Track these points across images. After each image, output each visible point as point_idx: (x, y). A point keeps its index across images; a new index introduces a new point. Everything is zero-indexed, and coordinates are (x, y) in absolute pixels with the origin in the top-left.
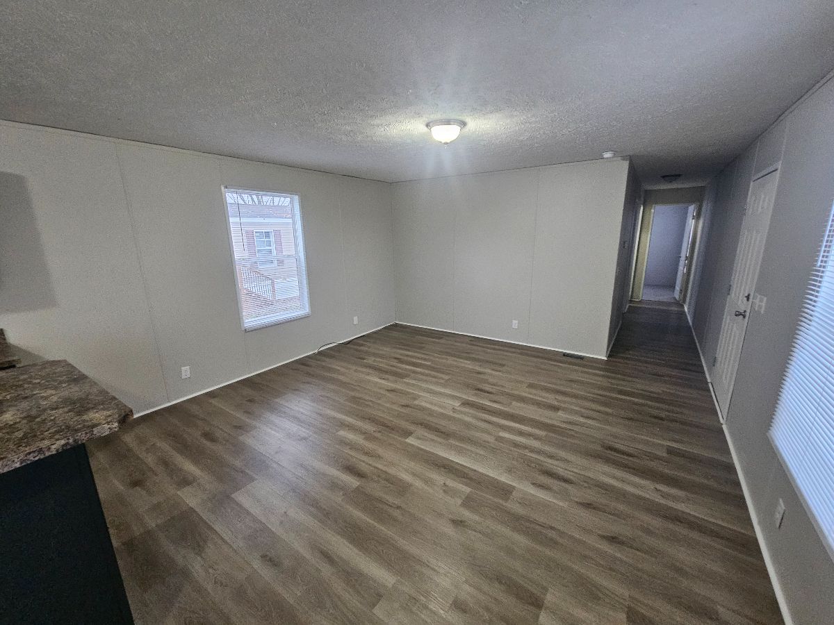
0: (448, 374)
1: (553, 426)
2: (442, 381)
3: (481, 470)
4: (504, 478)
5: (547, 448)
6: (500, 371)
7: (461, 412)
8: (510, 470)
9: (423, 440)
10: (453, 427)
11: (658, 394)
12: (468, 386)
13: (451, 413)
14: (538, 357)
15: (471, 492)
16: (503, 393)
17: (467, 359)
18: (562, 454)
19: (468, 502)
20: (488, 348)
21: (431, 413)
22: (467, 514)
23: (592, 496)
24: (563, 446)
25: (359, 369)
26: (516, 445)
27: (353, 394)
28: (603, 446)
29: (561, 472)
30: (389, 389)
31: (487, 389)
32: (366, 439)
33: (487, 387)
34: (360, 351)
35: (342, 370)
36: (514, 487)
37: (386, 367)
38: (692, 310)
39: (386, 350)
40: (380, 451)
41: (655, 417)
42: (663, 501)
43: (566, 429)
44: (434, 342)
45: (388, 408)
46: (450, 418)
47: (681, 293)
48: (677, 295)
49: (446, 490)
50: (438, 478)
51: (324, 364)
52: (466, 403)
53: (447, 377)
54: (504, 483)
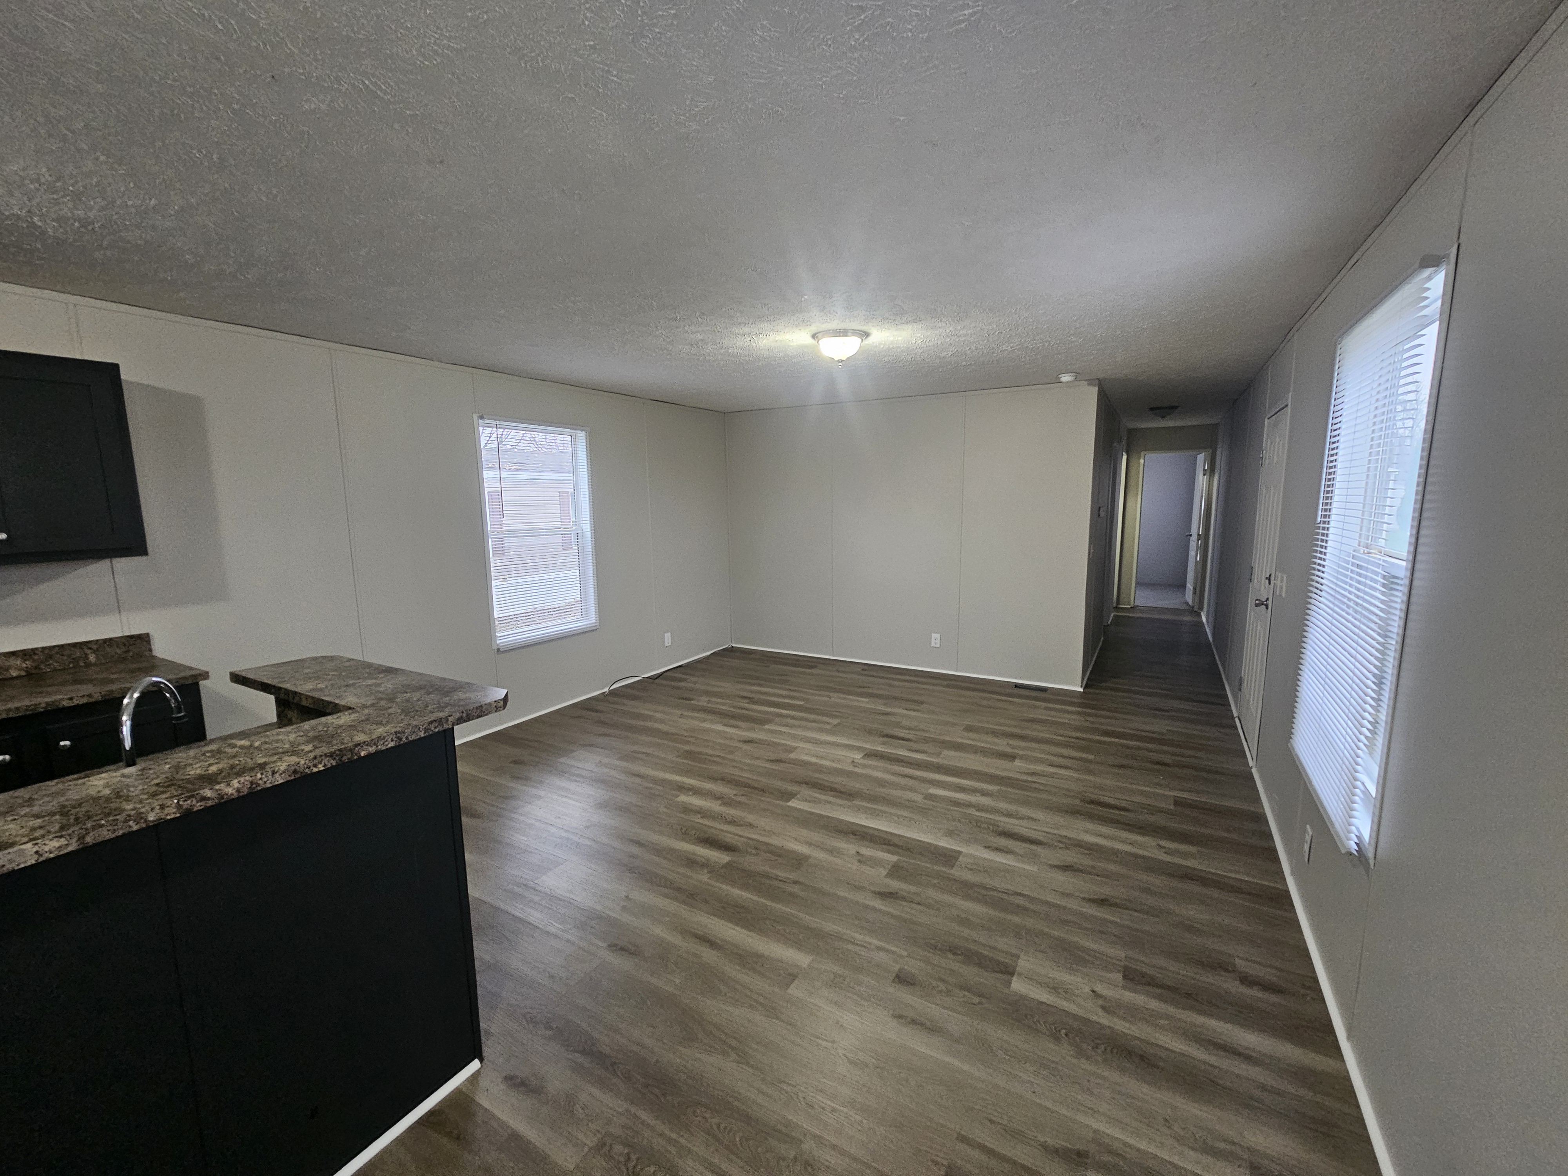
0: (836, 717)
1: (1009, 778)
2: (828, 727)
3: (908, 835)
4: (945, 843)
5: (1003, 805)
6: (918, 711)
7: (865, 766)
8: (950, 833)
9: (814, 802)
10: (857, 785)
11: (1162, 734)
12: (870, 732)
13: (851, 768)
14: (974, 690)
15: (899, 860)
16: (926, 740)
17: (861, 695)
18: (1024, 811)
19: (895, 871)
20: (893, 679)
21: (819, 769)
22: (895, 885)
23: (1071, 857)
24: (1025, 803)
25: (686, 713)
26: (956, 803)
27: (687, 748)
28: (1083, 801)
29: (1024, 832)
30: (747, 739)
31: (902, 735)
32: (725, 804)
33: (901, 733)
34: (679, 688)
35: (658, 715)
36: (960, 853)
37: (732, 709)
38: (1211, 619)
39: (727, 686)
40: (750, 818)
41: (1158, 763)
42: (1168, 859)
43: (1026, 781)
44: (804, 673)
45: (748, 765)
46: (849, 774)
47: (1194, 593)
48: (1189, 597)
49: (862, 860)
50: (849, 847)
51: (624, 708)
52: (870, 755)
53: (835, 721)
54: (943, 848)
